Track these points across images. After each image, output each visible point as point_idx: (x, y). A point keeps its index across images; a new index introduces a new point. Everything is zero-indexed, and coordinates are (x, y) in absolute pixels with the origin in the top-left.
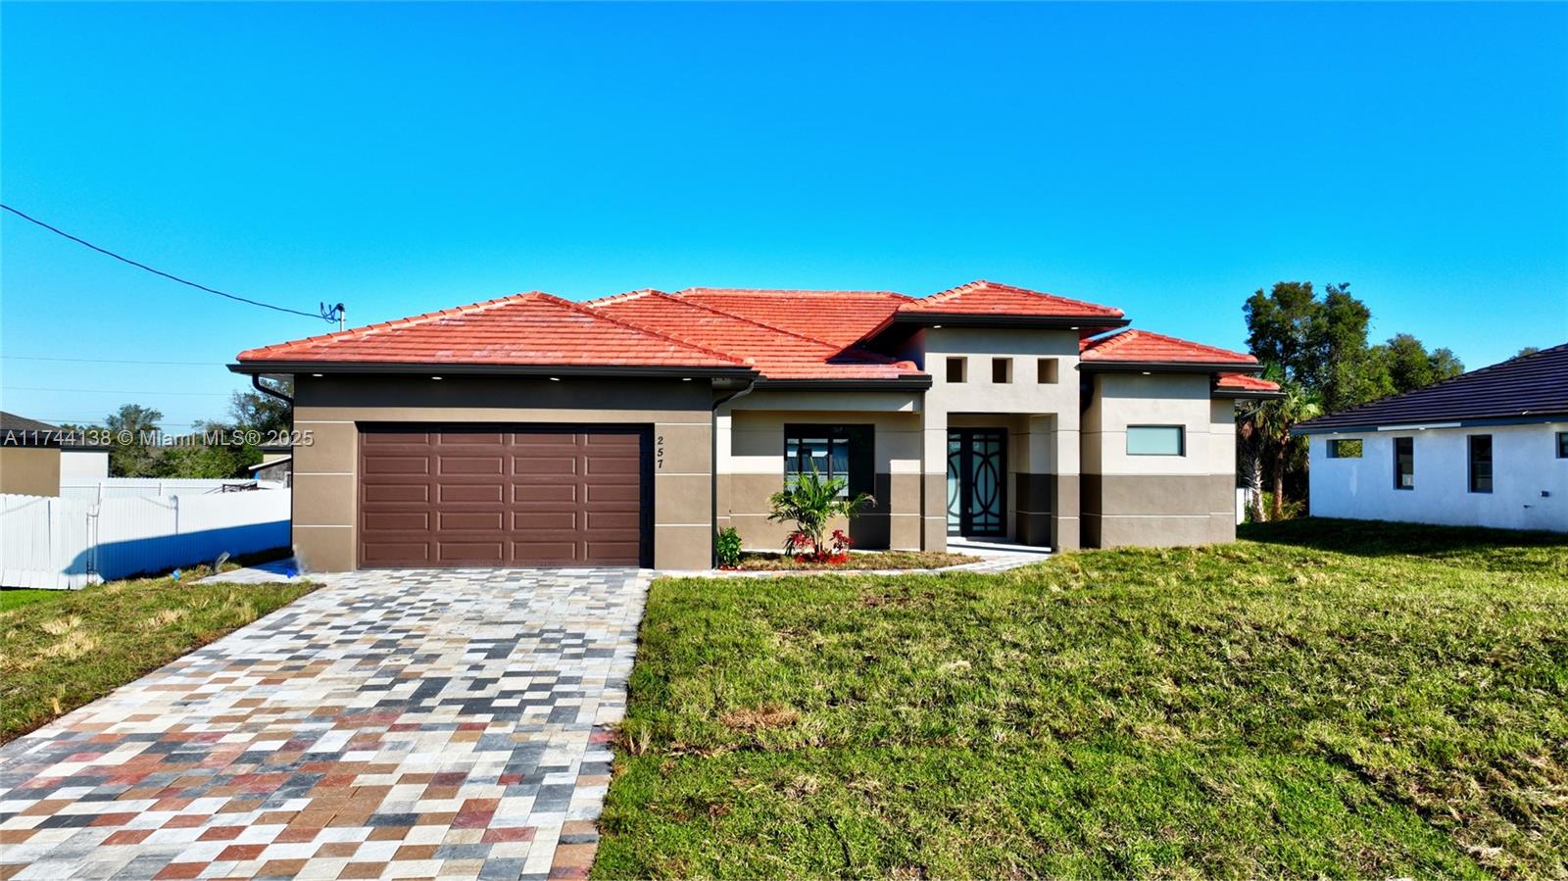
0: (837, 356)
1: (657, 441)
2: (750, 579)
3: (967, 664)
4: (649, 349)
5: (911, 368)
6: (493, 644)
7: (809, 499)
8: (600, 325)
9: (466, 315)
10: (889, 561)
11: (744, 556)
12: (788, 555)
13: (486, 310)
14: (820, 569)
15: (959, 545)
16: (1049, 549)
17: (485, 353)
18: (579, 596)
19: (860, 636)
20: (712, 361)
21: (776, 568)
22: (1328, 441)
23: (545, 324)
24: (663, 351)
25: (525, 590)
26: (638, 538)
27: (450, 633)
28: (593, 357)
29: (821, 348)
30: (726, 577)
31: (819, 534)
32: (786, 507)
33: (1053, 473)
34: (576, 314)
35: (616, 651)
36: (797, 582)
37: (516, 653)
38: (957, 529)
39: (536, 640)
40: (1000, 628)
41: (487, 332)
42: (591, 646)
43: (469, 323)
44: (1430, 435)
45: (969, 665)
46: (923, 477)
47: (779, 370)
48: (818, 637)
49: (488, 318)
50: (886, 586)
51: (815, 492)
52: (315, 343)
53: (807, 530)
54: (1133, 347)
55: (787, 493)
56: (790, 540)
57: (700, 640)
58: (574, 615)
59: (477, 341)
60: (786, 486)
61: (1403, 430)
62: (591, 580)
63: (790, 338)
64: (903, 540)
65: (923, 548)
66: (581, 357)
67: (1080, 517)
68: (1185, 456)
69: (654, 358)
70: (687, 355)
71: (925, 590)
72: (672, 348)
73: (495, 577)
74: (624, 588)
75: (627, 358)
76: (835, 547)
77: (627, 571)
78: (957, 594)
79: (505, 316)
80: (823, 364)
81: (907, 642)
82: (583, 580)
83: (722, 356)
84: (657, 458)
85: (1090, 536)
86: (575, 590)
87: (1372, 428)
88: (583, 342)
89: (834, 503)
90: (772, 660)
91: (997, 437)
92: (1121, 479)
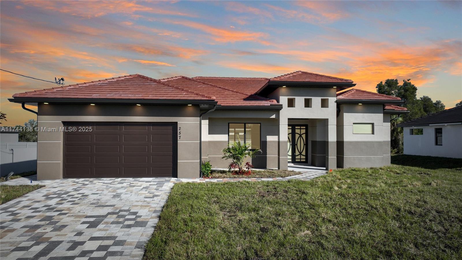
0: (247, 98)
1: (178, 129)
2: (214, 183)
3: (309, 232)
4: (175, 93)
5: (275, 102)
6: (94, 219)
7: (237, 151)
8: (158, 85)
9: (109, 82)
10: (267, 174)
11: (212, 172)
12: (229, 171)
13: (117, 80)
14: (241, 178)
15: (291, 167)
16: (325, 168)
17: (112, 95)
18: (144, 192)
19: (258, 214)
20: (199, 98)
21: (224, 177)
22: (410, 129)
23: (137, 85)
24: (181, 94)
25: (123, 188)
26: (172, 166)
27: (79, 212)
28: (153, 96)
29: (241, 95)
30: (204, 181)
31: (241, 164)
32: (228, 154)
33: (326, 141)
34: (151, 82)
35: (149, 223)
36: (232, 184)
37: (103, 224)
38: (290, 160)
39: (115, 216)
40: (320, 210)
41: (115, 88)
42: (139, 220)
43: (109, 85)
44: (449, 127)
45: (310, 233)
46: (279, 142)
47: (226, 103)
48: (240, 216)
49: (117, 83)
50: (267, 186)
51: (239, 148)
52: (46, 91)
53: (236, 162)
54: (355, 94)
55: (229, 148)
56: (230, 166)
57: (186, 216)
58: (138, 201)
59: (110, 91)
60: (229, 146)
61: (438, 126)
62: (151, 183)
63: (230, 92)
64: (272, 165)
65: (279, 168)
66: (149, 96)
67: (337, 157)
68: (374, 134)
69: (177, 97)
70: (190, 96)
71: (283, 189)
72: (184, 93)
73: (114, 182)
74: (163, 187)
75: (167, 97)
76: (247, 168)
77: (167, 179)
78: (297, 190)
79: (123, 82)
80: (242, 101)
81: (280, 218)
82: (148, 183)
83: (203, 96)
84: (178, 135)
85: (340, 164)
86: (144, 188)
87: (427, 125)
88: (151, 91)
89: (247, 152)
90: (218, 230)
91: (304, 127)
92: (350, 143)
